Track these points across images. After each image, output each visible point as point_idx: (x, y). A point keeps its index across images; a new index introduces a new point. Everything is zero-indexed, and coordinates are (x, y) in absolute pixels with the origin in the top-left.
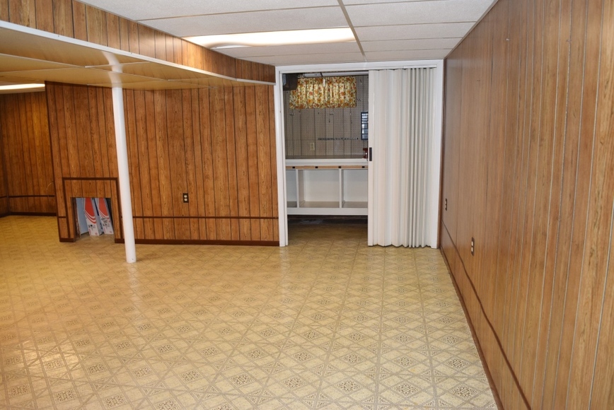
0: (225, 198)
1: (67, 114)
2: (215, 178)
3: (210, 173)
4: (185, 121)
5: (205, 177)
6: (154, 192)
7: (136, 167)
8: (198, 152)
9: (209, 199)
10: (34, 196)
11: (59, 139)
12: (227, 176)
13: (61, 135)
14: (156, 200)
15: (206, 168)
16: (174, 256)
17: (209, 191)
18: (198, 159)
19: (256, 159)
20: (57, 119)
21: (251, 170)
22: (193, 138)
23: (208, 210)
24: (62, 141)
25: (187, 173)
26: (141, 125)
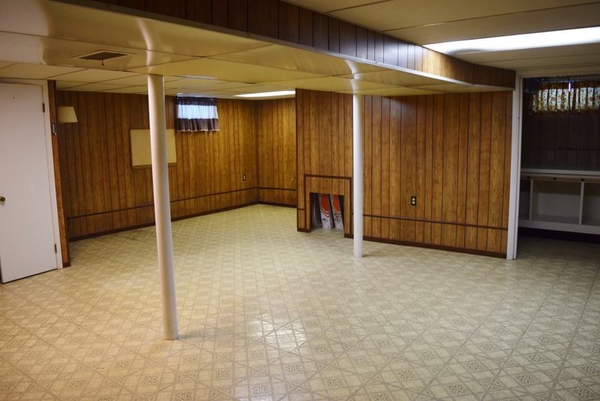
0: (453, 204)
1: (312, 118)
2: (444, 184)
3: (439, 178)
4: (418, 125)
5: (434, 182)
6: (383, 193)
7: (369, 169)
8: (429, 157)
9: (437, 204)
10: (279, 189)
11: (304, 140)
12: (456, 182)
13: (306, 136)
14: (385, 201)
15: (436, 173)
16: (397, 256)
17: (437, 196)
18: (429, 164)
19: (488, 167)
20: (303, 122)
21: (482, 177)
22: (425, 143)
23: (435, 214)
24: (307, 142)
25: (417, 177)
26: (376, 130)
